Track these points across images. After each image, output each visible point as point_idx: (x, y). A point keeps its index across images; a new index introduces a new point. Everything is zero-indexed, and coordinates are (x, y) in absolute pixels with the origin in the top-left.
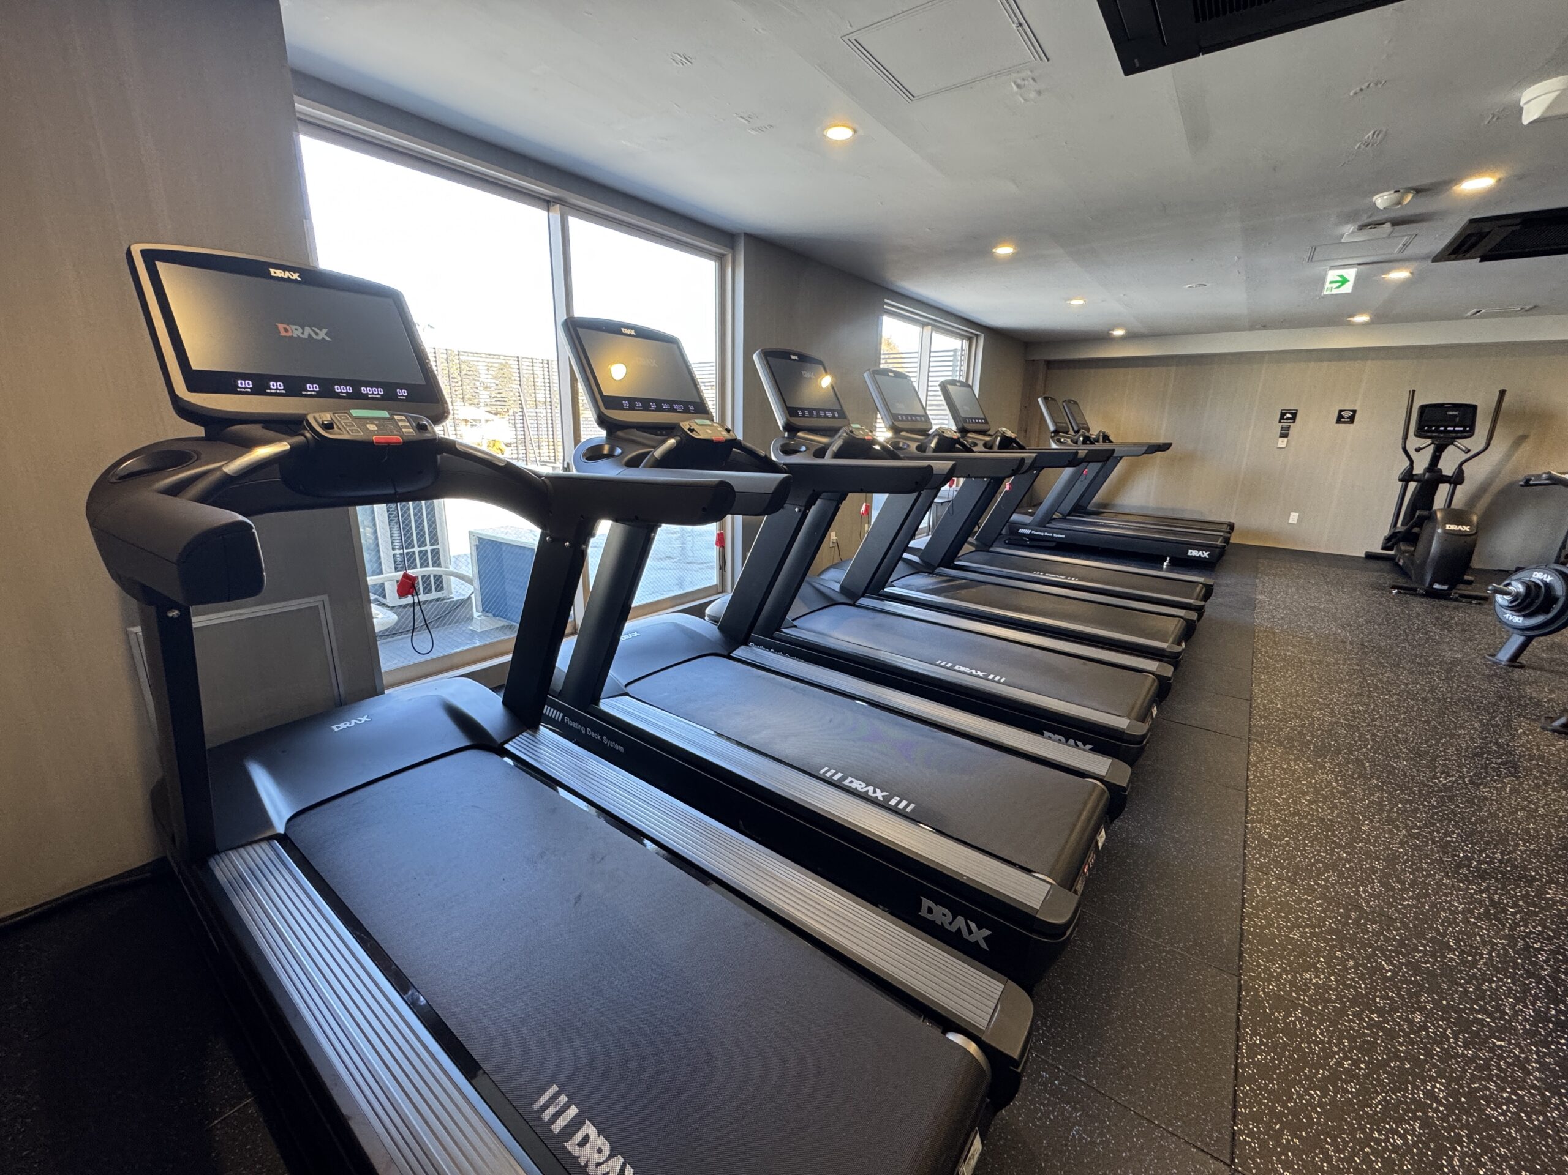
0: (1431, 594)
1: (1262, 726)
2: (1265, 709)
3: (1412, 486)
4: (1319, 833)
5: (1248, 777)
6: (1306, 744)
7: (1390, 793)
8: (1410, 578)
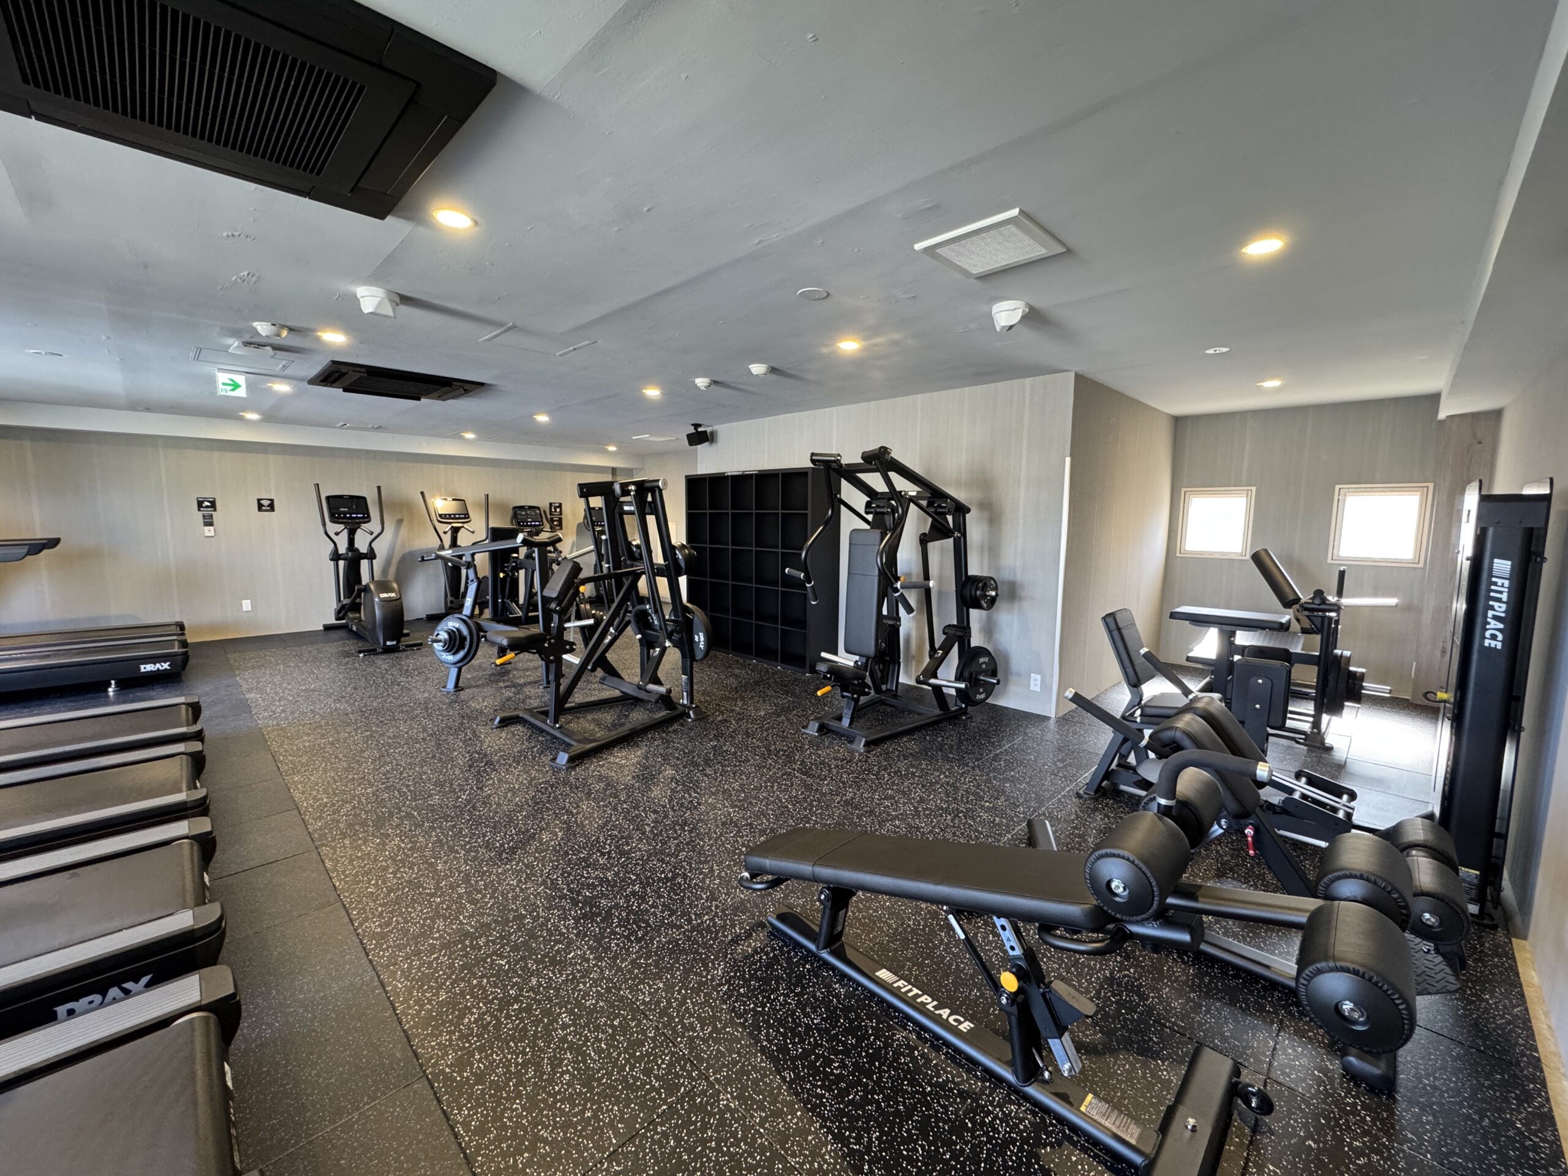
0: (388, 650)
1: (321, 828)
2: (314, 809)
3: (341, 563)
4: (413, 895)
5: (334, 886)
6: (364, 824)
7: (440, 828)
8: (367, 641)
